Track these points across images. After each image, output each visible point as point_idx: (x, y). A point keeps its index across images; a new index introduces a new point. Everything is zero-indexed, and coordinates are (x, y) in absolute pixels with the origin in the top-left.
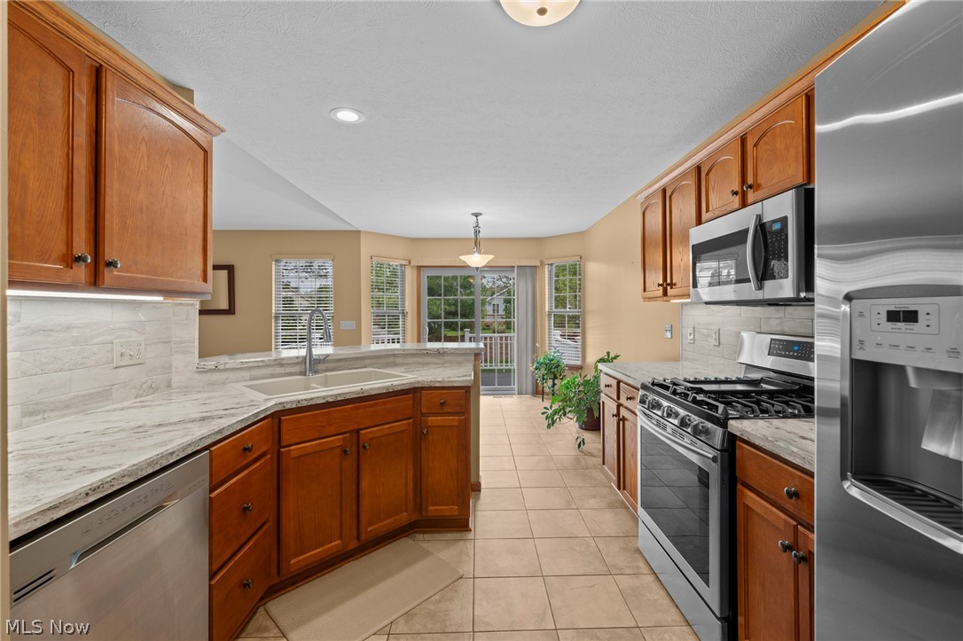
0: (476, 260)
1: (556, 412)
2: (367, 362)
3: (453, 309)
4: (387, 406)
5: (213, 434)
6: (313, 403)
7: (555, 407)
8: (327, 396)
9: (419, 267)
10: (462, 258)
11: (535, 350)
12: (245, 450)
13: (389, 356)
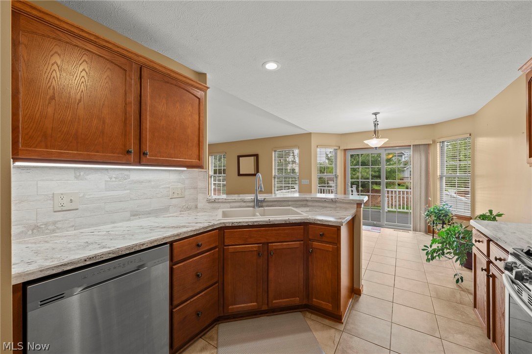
0: (374, 143)
1: (434, 251)
2: (290, 203)
3: (377, 174)
4: (286, 231)
5: (173, 236)
6: (240, 224)
7: (435, 246)
8: (248, 222)
9: (345, 150)
10: (366, 142)
11: (427, 202)
12: (198, 245)
13: (304, 200)
